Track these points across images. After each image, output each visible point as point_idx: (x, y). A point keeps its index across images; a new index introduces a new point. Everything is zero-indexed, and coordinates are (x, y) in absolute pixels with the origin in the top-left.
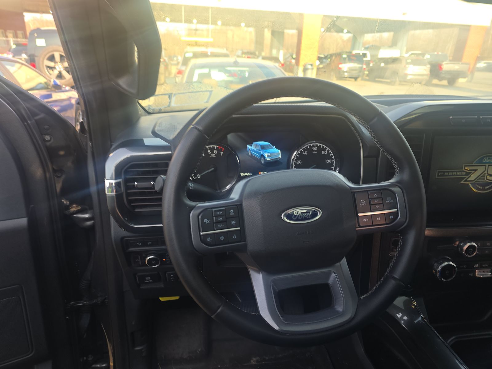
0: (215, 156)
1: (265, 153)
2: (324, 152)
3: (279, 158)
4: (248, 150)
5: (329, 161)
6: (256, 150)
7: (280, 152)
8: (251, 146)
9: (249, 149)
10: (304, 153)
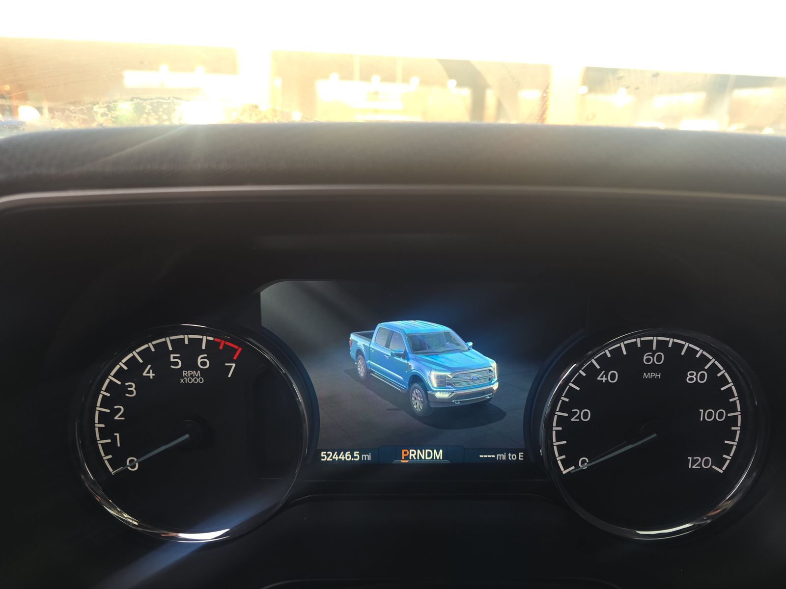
0: (200, 380)
1: (431, 369)
2: (692, 377)
3: (491, 390)
4: (353, 354)
5: (715, 415)
6: (387, 353)
7: (493, 364)
8: (369, 336)
9: (359, 352)
10: (602, 378)
